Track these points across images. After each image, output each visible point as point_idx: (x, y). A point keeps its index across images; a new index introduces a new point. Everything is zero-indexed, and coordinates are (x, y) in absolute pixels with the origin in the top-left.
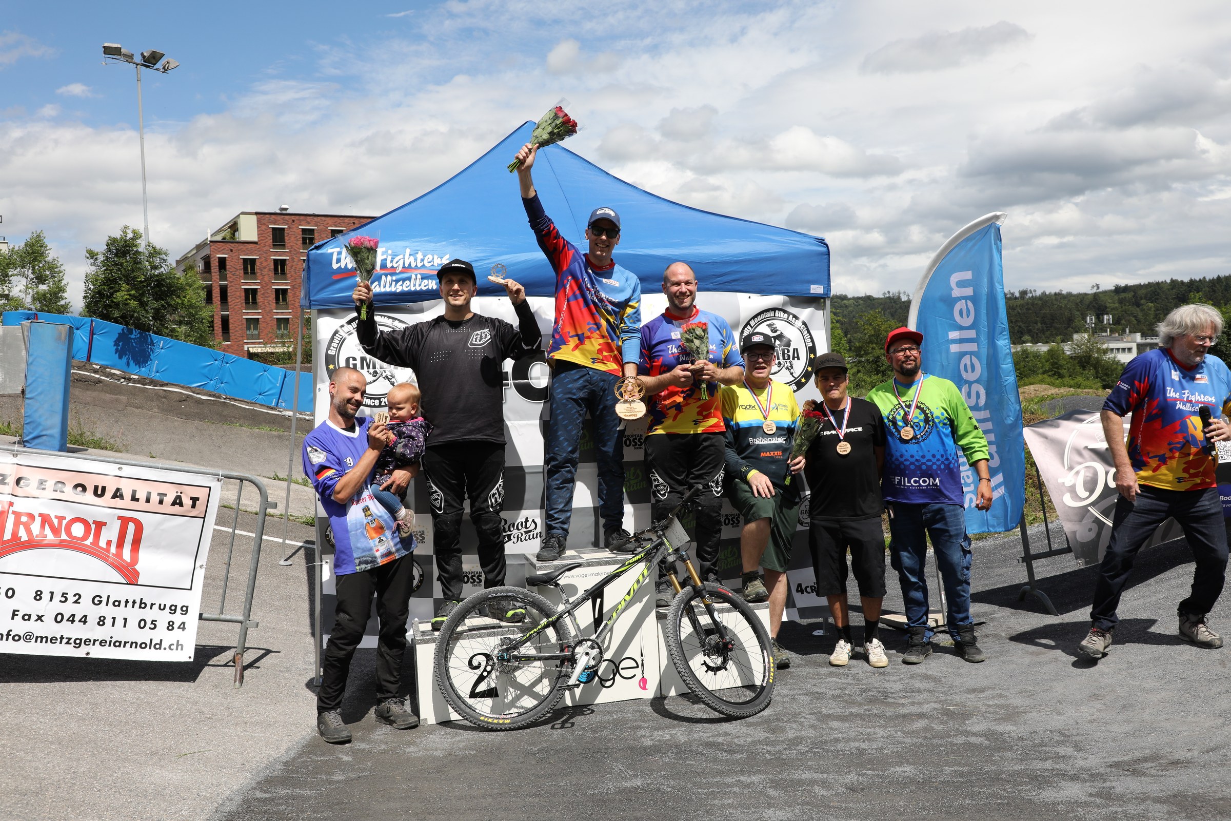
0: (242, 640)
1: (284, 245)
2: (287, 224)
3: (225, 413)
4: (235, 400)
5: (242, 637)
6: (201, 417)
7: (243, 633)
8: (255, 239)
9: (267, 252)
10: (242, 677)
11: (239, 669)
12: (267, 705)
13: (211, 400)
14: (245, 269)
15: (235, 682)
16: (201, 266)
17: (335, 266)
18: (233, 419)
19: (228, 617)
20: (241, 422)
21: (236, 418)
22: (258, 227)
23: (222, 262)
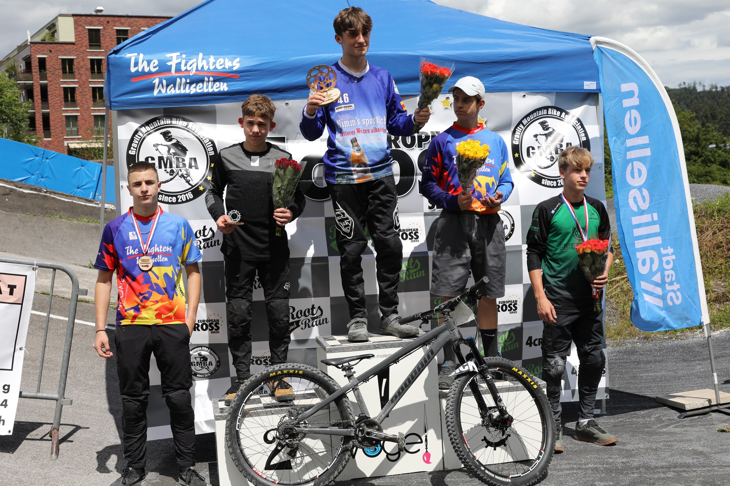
0: (58, 416)
1: (100, 46)
2: (102, 25)
3: (46, 205)
4: (55, 193)
5: (58, 413)
6: (24, 210)
7: (58, 409)
8: (72, 39)
9: (84, 52)
10: (58, 450)
11: (55, 442)
12: (80, 475)
13: (32, 194)
14: (64, 69)
15: (52, 454)
16: (22, 66)
17: (133, 70)
18: (53, 211)
19: (45, 395)
20: (61, 214)
21: (56, 210)
22: (75, 28)
23: (42, 62)
